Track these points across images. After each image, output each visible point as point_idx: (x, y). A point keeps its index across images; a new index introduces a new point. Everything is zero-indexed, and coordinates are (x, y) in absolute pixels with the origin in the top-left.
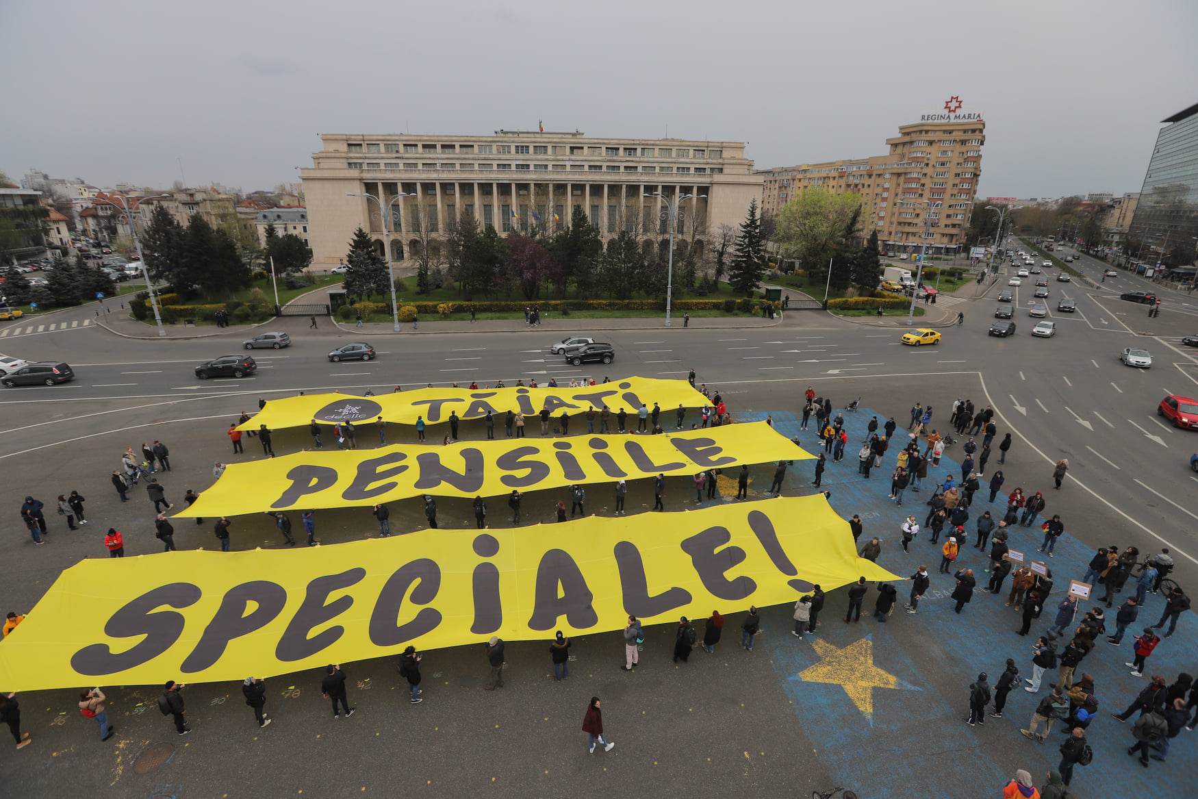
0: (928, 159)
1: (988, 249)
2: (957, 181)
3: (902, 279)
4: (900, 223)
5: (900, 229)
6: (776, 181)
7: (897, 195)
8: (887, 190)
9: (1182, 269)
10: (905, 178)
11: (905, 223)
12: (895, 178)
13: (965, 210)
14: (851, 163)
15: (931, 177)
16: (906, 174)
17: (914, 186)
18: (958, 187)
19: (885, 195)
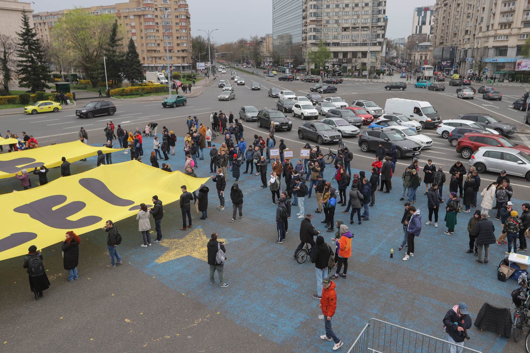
0: (156, 5)
1: (206, 64)
2: (178, 21)
3: (159, 79)
4: (149, 51)
5: (150, 55)
6: (45, 23)
7: (141, 31)
8: (133, 27)
9: (300, 67)
10: (145, 19)
11: (152, 50)
12: (137, 18)
13: (187, 40)
14: (103, 8)
15: (161, 18)
16: (144, 15)
17: (151, 24)
18: (179, 25)
19: (134, 31)
